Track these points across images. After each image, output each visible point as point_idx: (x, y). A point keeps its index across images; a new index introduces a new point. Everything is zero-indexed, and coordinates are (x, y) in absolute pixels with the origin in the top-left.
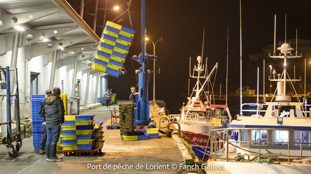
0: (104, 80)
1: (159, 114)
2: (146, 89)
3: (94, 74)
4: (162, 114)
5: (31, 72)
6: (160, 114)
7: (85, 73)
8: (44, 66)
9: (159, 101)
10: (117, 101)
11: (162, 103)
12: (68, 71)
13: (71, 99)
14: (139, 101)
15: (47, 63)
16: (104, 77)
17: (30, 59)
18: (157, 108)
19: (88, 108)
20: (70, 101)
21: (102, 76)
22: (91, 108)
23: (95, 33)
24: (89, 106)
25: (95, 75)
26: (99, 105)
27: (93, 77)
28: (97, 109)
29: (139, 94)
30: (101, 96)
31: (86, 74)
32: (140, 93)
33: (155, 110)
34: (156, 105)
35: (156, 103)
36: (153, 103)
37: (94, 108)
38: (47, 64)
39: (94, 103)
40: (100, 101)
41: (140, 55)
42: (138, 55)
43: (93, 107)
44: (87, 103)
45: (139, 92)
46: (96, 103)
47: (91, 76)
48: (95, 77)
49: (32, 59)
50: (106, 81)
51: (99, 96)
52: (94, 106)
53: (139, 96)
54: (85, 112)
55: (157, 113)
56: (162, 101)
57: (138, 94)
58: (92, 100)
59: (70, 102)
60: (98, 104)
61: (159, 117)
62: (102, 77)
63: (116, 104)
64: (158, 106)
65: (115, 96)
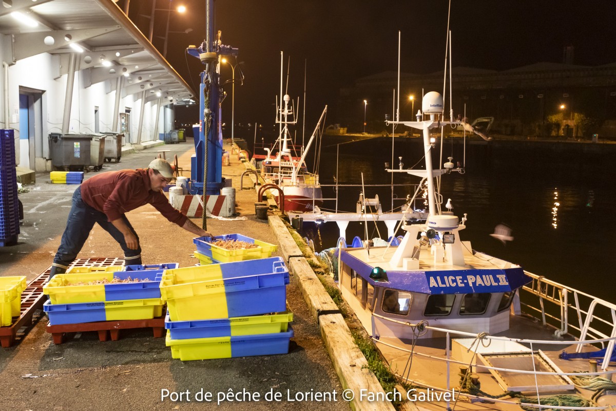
0: (169, 111)
1: (240, 158)
2: (214, 117)
3: (153, 101)
4: (244, 160)
5: (21, 87)
6: (242, 160)
7: (138, 99)
8: (55, 79)
9: (239, 139)
10: (187, 138)
11: (243, 141)
12: (107, 94)
13: (101, 135)
14: (201, 141)
15: (58, 76)
16: (169, 106)
17: (14, 63)
18: (236, 150)
19: (142, 148)
20: (99, 137)
21: (166, 104)
22: (148, 147)
23: (151, 44)
24: (144, 144)
25: (155, 104)
26: (160, 143)
27: (152, 106)
28: (155, 148)
29: (201, 127)
30: (165, 132)
31: (140, 101)
32: (201, 125)
33: (234, 153)
34: (235, 146)
35: (235, 142)
36: (231, 142)
37: (152, 147)
38: (59, 78)
39: (153, 140)
40: (163, 138)
41: (202, 45)
42: (198, 46)
43: (150, 146)
44: (140, 141)
45: (200, 123)
46: (157, 140)
47: (149, 103)
48: (155, 106)
49: (18, 62)
50: (172, 112)
51: (161, 131)
52: (153, 144)
53: (200, 131)
54: (135, 153)
55: (236, 157)
56: (243, 140)
57: (199, 128)
58: (151, 136)
59: (98, 140)
60: (159, 141)
61: (239, 164)
62: (166, 106)
63: (185, 142)
64: (237, 147)
65: (183, 132)
